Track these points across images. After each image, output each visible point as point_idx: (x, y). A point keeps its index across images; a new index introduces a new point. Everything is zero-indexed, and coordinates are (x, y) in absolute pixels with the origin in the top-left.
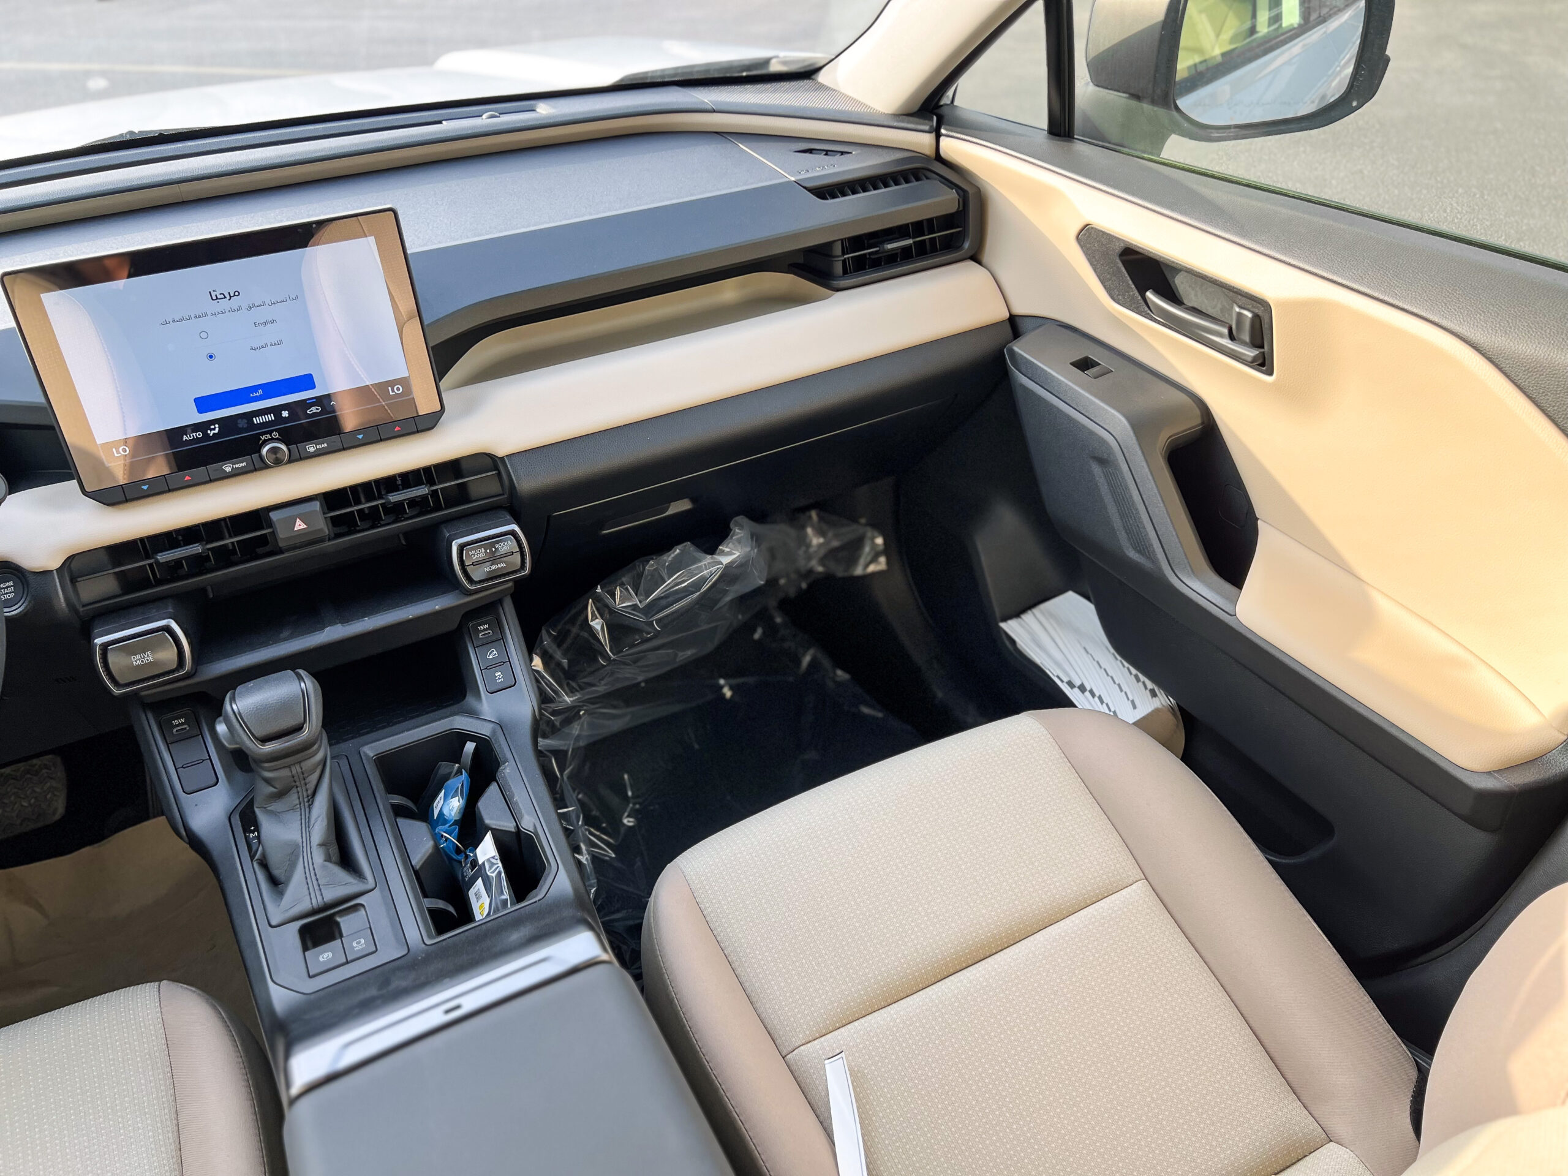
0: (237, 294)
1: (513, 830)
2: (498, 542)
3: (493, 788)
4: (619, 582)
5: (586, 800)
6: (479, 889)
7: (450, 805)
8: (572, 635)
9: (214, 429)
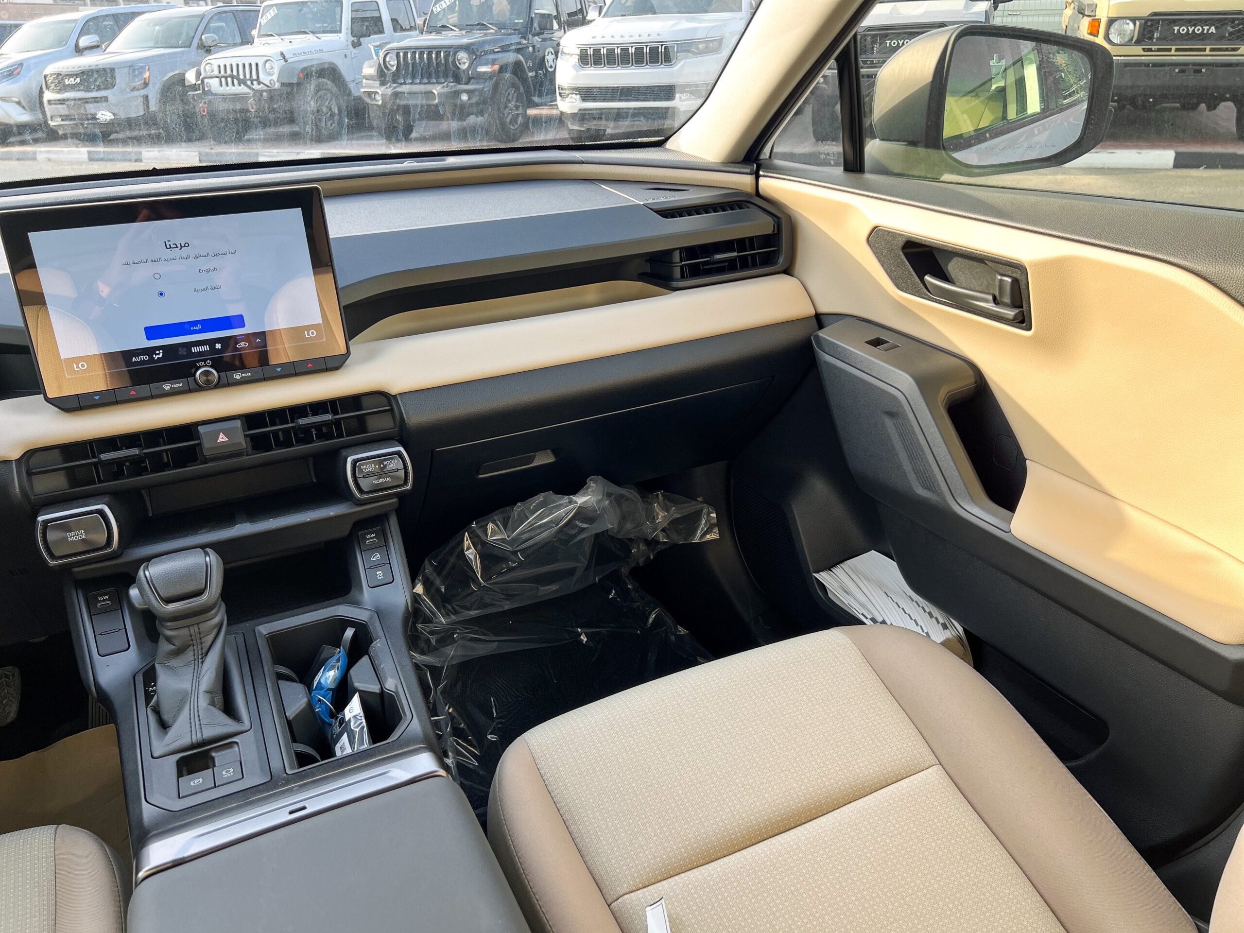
0: (187, 245)
1: (378, 691)
2: (386, 460)
3: (365, 659)
4: (492, 519)
5: (455, 714)
6: (344, 743)
7: (328, 677)
8: (450, 564)
9: (159, 354)
